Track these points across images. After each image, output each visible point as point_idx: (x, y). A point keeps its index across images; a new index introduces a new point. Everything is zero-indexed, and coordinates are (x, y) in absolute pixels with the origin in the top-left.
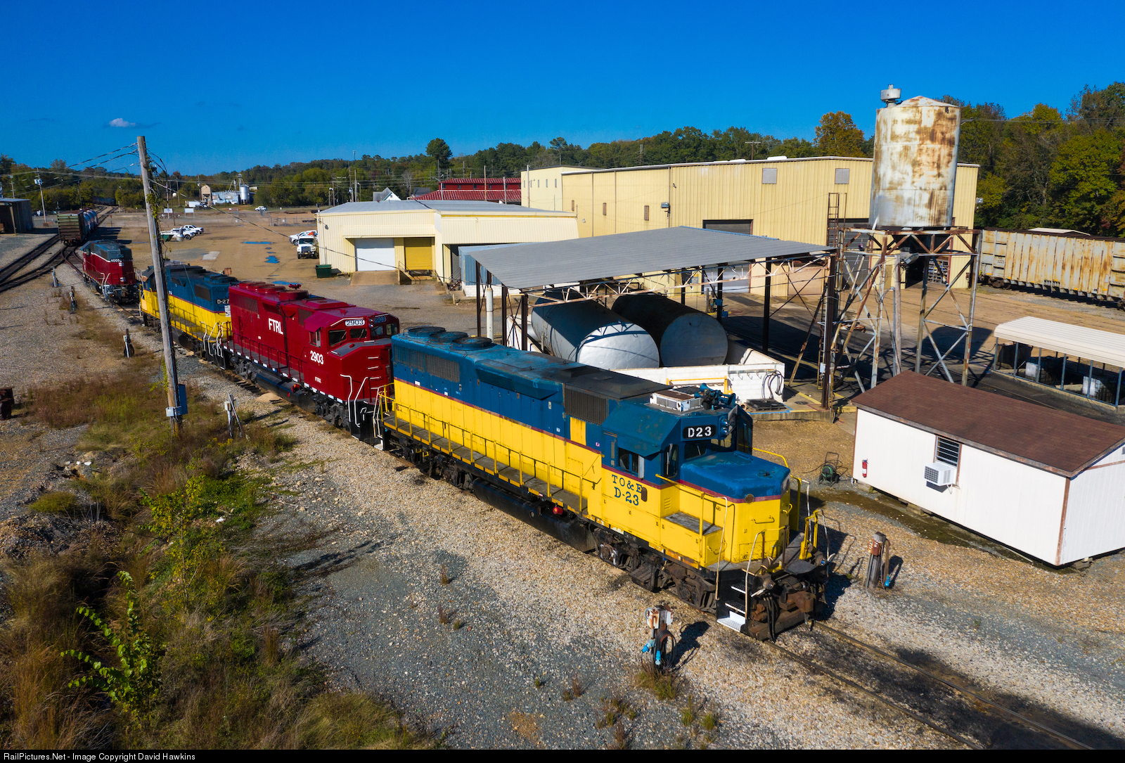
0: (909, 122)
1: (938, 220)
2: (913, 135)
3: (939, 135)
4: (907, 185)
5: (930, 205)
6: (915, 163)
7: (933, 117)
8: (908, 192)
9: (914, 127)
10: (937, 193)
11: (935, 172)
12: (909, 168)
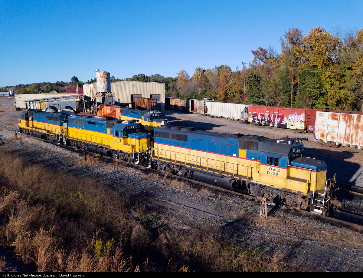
0: (99, 75)
1: (106, 91)
2: (100, 77)
3: (104, 77)
4: (100, 85)
5: (104, 88)
6: (101, 82)
7: (102, 74)
8: (100, 86)
9: (100, 76)
10: (105, 86)
11: (104, 83)
12: (100, 82)
